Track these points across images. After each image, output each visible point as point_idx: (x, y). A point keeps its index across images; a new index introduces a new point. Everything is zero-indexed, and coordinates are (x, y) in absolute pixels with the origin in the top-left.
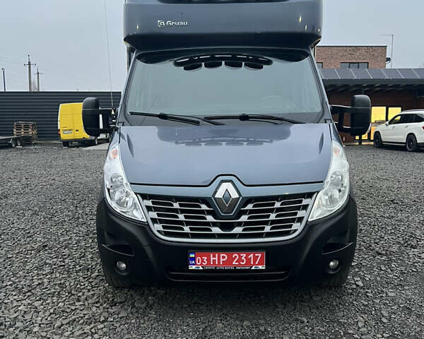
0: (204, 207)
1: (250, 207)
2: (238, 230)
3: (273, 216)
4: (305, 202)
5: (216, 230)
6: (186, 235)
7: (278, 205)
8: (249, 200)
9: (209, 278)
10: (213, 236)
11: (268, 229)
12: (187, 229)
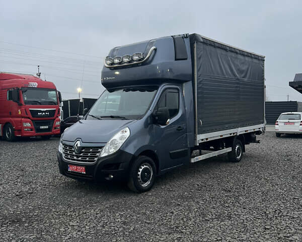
0: (73, 149)
1: (83, 150)
2: (80, 159)
3: (89, 154)
4: (100, 150)
5: (75, 158)
6: (69, 159)
7: (91, 150)
8: (83, 148)
9: (72, 174)
10: (74, 160)
11: (87, 159)
12: (69, 157)
